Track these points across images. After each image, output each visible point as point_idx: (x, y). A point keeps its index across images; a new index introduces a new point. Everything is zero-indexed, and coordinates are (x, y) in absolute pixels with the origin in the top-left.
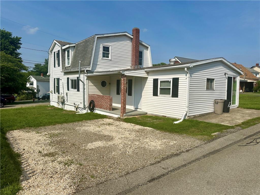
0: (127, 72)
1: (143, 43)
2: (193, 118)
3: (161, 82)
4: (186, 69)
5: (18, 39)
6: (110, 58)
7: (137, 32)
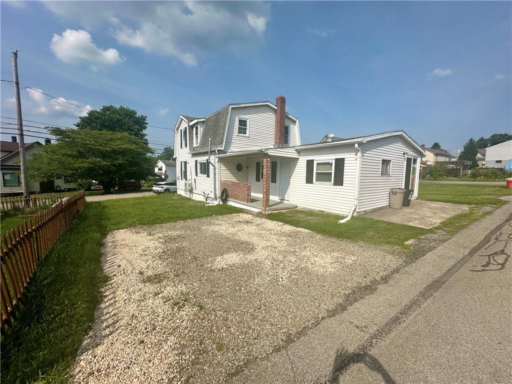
0: (271, 151)
1: (290, 116)
2: (364, 214)
3: (318, 164)
4: (356, 145)
5: (144, 118)
6: (247, 135)
7: (282, 101)
